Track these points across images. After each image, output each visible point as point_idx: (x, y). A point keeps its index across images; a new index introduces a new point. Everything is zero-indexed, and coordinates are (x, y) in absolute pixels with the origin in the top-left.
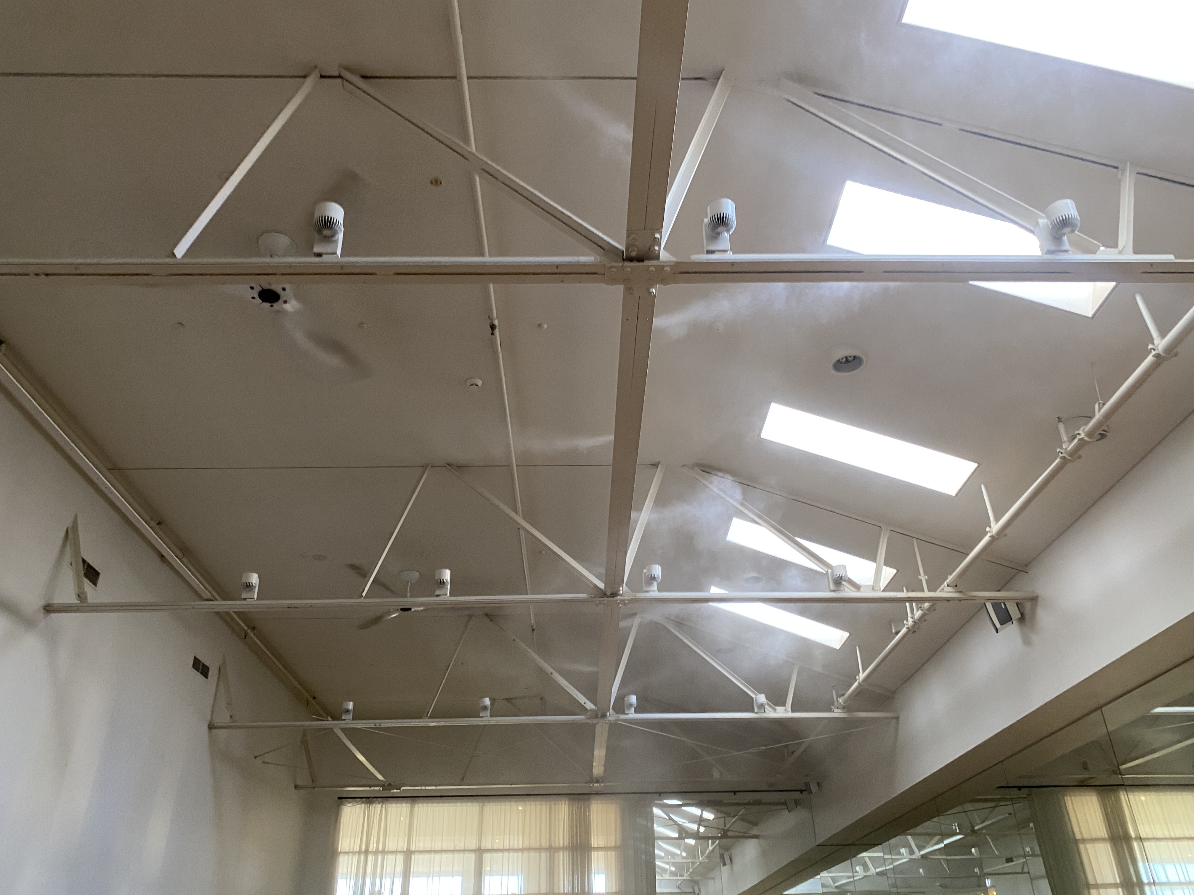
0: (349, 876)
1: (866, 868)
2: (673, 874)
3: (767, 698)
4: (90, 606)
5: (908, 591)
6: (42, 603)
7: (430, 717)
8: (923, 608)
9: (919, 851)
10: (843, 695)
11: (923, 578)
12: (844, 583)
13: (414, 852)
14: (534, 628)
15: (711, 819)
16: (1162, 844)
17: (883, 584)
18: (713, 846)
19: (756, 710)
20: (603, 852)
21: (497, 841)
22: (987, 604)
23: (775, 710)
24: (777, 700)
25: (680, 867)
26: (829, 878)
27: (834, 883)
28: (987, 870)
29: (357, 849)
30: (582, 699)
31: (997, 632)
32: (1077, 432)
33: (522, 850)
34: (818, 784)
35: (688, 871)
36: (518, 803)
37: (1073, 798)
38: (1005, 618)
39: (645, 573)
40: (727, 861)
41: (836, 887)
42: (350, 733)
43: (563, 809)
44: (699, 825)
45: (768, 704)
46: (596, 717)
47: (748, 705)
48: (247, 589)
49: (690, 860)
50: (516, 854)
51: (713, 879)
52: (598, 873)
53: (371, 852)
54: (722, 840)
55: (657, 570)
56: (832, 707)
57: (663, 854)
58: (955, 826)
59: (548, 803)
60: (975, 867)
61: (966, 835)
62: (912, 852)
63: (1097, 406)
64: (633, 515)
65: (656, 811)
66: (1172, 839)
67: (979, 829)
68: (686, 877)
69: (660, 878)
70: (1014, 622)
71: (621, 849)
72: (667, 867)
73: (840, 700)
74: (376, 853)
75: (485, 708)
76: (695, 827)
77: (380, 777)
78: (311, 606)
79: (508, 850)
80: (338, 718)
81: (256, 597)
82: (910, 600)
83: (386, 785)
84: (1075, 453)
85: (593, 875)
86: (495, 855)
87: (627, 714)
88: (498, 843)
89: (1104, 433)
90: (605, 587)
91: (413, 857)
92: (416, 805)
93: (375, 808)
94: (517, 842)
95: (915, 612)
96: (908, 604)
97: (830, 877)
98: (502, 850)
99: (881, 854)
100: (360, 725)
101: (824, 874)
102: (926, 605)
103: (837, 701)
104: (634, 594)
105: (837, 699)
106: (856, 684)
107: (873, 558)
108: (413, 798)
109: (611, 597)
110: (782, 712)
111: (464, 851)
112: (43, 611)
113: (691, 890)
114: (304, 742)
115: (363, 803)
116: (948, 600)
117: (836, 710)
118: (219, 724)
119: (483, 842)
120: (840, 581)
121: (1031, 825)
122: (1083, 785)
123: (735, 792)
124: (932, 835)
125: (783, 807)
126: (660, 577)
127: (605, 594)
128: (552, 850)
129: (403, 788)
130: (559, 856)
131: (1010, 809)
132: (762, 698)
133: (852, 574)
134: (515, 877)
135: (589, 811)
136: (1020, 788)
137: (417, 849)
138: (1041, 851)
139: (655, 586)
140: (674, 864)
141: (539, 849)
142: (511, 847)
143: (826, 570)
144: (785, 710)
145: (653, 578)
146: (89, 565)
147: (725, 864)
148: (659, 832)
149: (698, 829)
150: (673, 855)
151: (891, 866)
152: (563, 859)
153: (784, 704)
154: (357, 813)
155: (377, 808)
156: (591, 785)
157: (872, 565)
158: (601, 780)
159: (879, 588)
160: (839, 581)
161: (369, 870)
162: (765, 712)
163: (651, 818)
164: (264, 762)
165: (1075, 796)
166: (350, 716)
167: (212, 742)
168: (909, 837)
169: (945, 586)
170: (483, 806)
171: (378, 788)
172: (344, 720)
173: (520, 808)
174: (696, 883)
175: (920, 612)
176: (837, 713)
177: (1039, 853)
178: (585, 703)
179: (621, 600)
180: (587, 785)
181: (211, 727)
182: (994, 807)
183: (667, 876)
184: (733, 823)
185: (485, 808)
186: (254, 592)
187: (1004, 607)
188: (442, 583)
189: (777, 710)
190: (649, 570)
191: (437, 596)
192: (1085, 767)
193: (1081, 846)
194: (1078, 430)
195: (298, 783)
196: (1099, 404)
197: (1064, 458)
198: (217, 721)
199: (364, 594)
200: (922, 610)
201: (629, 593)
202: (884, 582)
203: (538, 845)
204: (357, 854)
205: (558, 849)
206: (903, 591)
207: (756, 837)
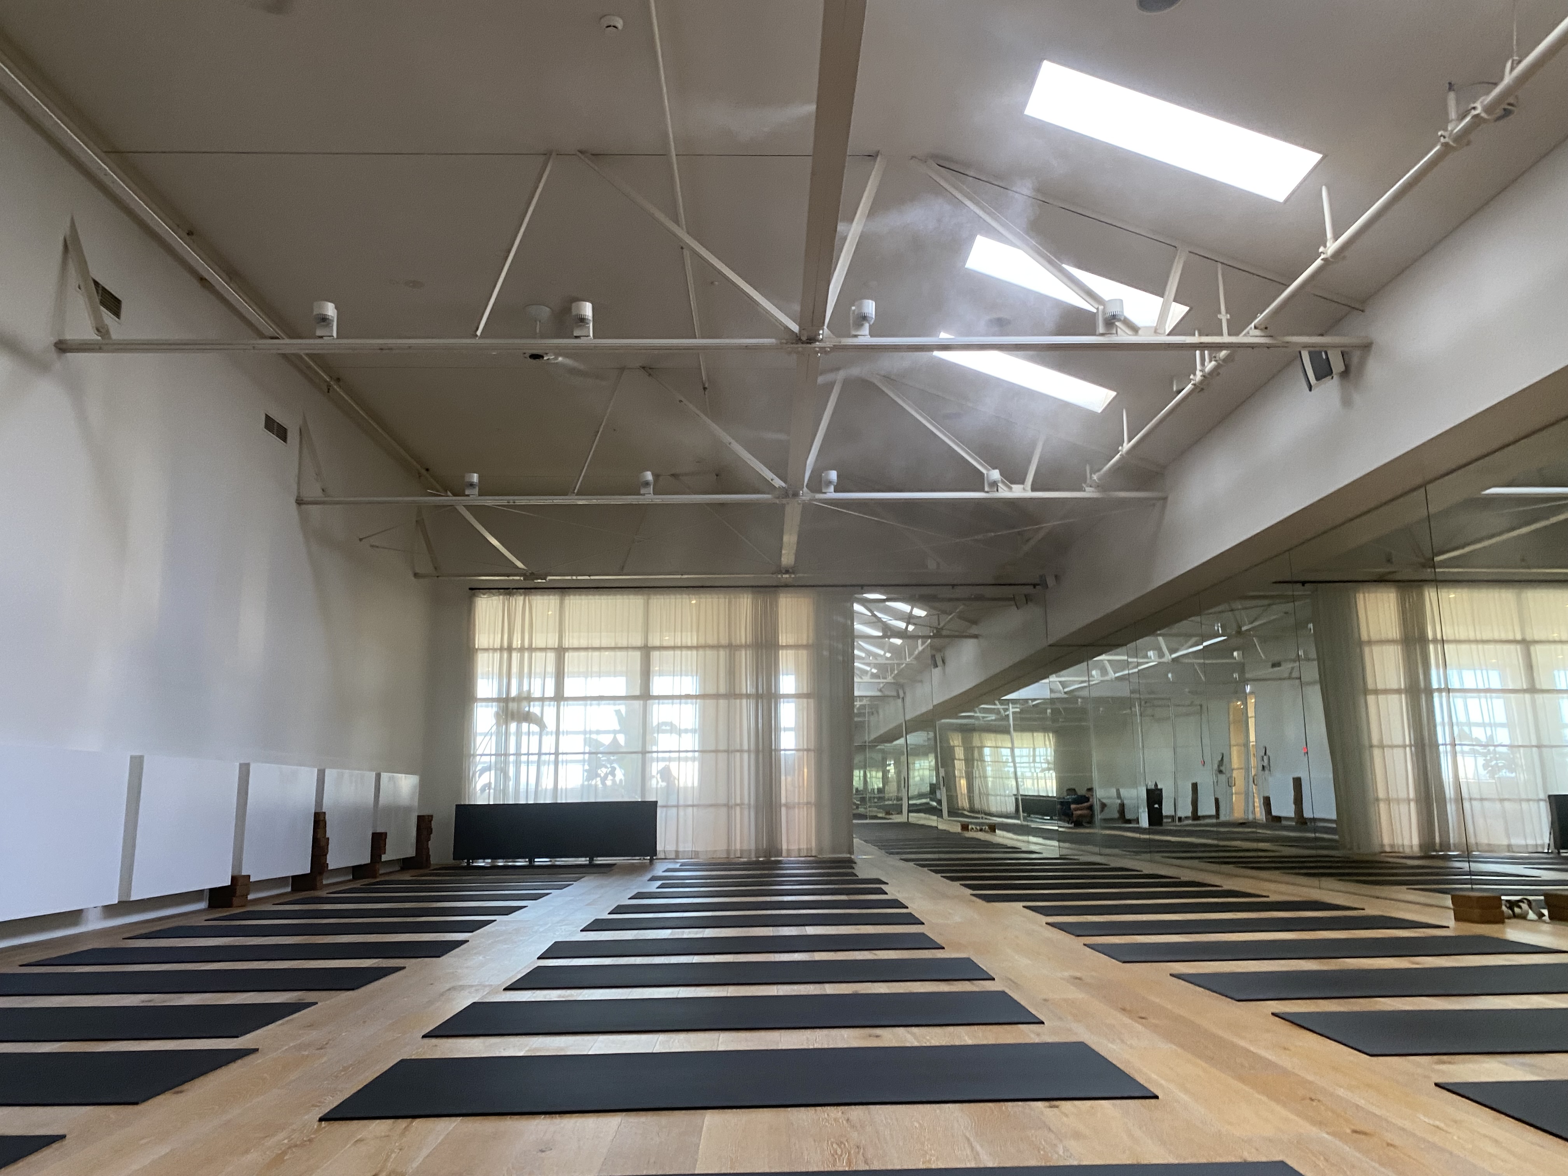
0: (491, 676)
1: (1104, 672)
2: (874, 676)
3: (1001, 474)
4: (114, 344)
5: (1200, 335)
6: (53, 339)
7: (577, 494)
8: (1217, 359)
9: (1171, 654)
10: (1099, 470)
11: (1224, 317)
12: (1117, 324)
13: (568, 649)
14: (706, 386)
15: (923, 615)
16: (1464, 647)
17: (1169, 326)
18: (923, 647)
19: (986, 489)
20: (793, 651)
21: (667, 638)
22: (1303, 353)
23: (1010, 488)
24: (1013, 477)
25: (883, 669)
26: (1058, 683)
27: (1063, 688)
28: (1248, 676)
29: (497, 645)
30: (768, 475)
31: (1310, 390)
32: (1473, 105)
33: (697, 648)
34: (1056, 576)
35: (892, 673)
36: (691, 596)
37: (1367, 595)
38: (1323, 371)
39: (854, 310)
40: (939, 662)
41: (1065, 693)
42: (477, 511)
43: (745, 603)
44: (908, 623)
45: (1003, 482)
46: (786, 495)
47: (976, 481)
48: (322, 323)
49: (895, 662)
50: (689, 652)
51: (921, 681)
52: (787, 674)
53: (515, 649)
54: (935, 640)
55: (870, 307)
56: (1083, 485)
57: (863, 655)
58: (1218, 627)
59: (727, 597)
60: (1234, 672)
61: (1230, 637)
62: (1161, 655)
63: (1509, 65)
64: (841, 227)
65: (857, 607)
66: (1476, 641)
67: (1246, 630)
68: (890, 679)
69: (860, 680)
70: (1335, 377)
71: (815, 648)
72: (868, 668)
73: (1095, 477)
74: (522, 650)
75: (647, 484)
76: (902, 625)
77: (520, 564)
78: (410, 347)
79: (681, 648)
80: (459, 493)
81: (335, 335)
82: (1202, 346)
83: (528, 574)
84: (1462, 138)
85: (781, 677)
86: (665, 653)
87: (825, 493)
88: (668, 640)
89: (1510, 107)
90: (800, 331)
91: (567, 654)
92: (567, 598)
93: (516, 600)
94: (691, 639)
95: (1206, 364)
96: (1198, 352)
97: (1060, 682)
98: (674, 648)
99: (1125, 658)
100: (489, 501)
101: (1053, 678)
102: (1223, 353)
103: (1091, 478)
104: (839, 339)
105: (1091, 474)
106: (1118, 456)
107: (1158, 290)
108: (563, 590)
109: (807, 343)
110: (1018, 492)
111: (627, 648)
112: (53, 348)
113: (895, 694)
114: (420, 523)
115: (501, 594)
116: (1252, 346)
117: (1088, 489)
118: (309, 499)
119: (650, 638)
120: (1113, 321)
121: (1311, 626)
122: (1382, 580)
123: (953, 586)
124: (1189, 636)
125: (1012, 603)
126: (874, 317)
127: (800, 339)
128: (732, 648)
129: (549, 578)
130: (740, 656)
131: (1289, 607)
132: (995, 475)
133: (1129, 313)
134: (690, 678)
135: (777, 607)
136: (1304, 583)
137: (571, 647)
138: (1318, 656)
139: (866, 329)
140: (876, 666)
141: (717, 647)
142: (684, 644)
143: (1097, 306)
144: (1024, 489)
145: (864, 318)
146: (104, 289)
147: (936, 666)
148: (859, 631)
149: (907, 627)
150: (876, 656)
151: (1136, 670)
152: (745, 659)
153: (1022, 482)
154: (494, 606)
155: (519, 600)
156: (780, 576)
157: (1159, 301)
158: (790, 570)
159: (1163, 332)
160: (1111, 321)
161: (515, 669)
162: (997, 490)
163: (851, 615)
164: (372, 546)
165: (1369, 592)
166: (476, 491)
167: (304, 520)
168: (1160, 639)
169: (1251, 328)
170: (648, 599)
171: (518, 578)
172: (468, 495)
173: (694, 602)
174: (902, 686)
175: (1213, 363)
176: (1089, 493)
177: (1315, 656)
178: (772, 480)
179: (820, 348)
180: (774, 576)
181: (300, 502)
182: (1269, 605)
183: (867, 679)
184: (949, 621)
185: (651, 601)
186: (332, 326)
187: (1324, 357)
188: (582, 320)
189: (1013, 489)
190: (860, 307)
191: (577, 337)
192: (1389, 561)
193: (1367, 650)
194: (1474, 102)
195: (418, 571)
196: (1513, 61)
197: (1446, 145)
198: (307, 495)
199: (479, 333)
200: (1216, 361)
201: (830, 338)
202: (1171, 323)
203: (715, 642)
204: (498, 651)
205: (739, 647)
206: (1194, 335)
207: (976, 636)
